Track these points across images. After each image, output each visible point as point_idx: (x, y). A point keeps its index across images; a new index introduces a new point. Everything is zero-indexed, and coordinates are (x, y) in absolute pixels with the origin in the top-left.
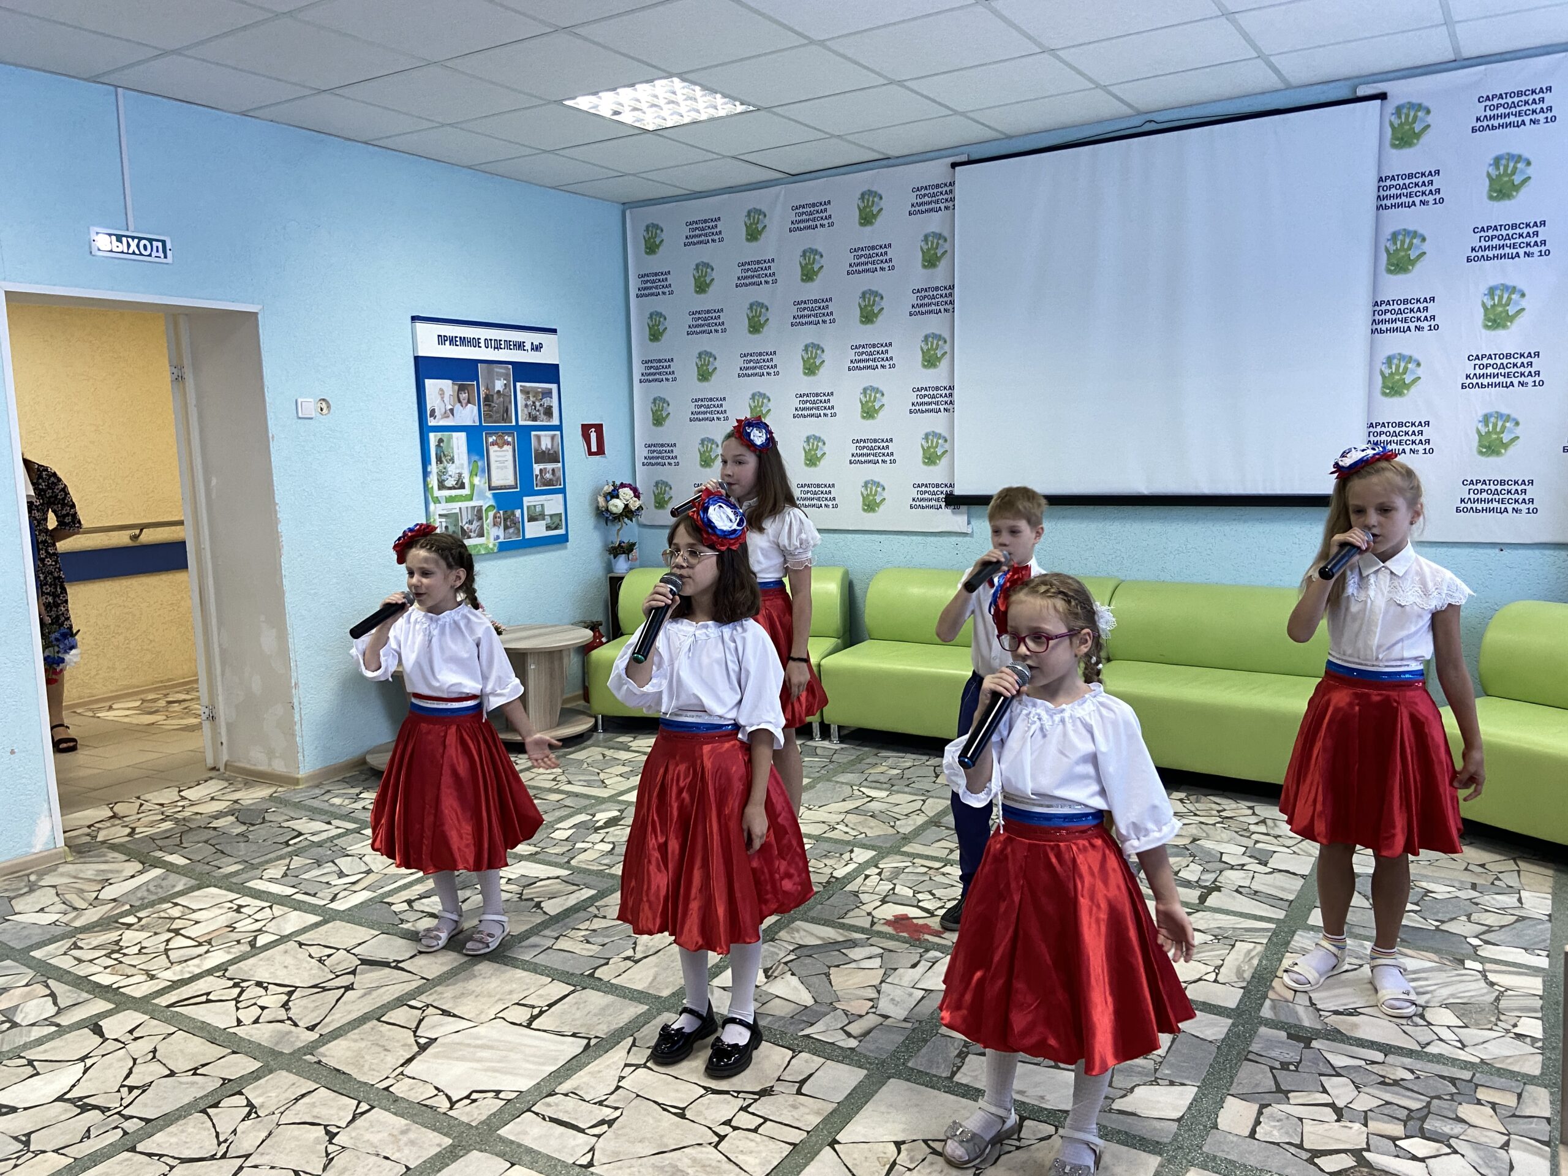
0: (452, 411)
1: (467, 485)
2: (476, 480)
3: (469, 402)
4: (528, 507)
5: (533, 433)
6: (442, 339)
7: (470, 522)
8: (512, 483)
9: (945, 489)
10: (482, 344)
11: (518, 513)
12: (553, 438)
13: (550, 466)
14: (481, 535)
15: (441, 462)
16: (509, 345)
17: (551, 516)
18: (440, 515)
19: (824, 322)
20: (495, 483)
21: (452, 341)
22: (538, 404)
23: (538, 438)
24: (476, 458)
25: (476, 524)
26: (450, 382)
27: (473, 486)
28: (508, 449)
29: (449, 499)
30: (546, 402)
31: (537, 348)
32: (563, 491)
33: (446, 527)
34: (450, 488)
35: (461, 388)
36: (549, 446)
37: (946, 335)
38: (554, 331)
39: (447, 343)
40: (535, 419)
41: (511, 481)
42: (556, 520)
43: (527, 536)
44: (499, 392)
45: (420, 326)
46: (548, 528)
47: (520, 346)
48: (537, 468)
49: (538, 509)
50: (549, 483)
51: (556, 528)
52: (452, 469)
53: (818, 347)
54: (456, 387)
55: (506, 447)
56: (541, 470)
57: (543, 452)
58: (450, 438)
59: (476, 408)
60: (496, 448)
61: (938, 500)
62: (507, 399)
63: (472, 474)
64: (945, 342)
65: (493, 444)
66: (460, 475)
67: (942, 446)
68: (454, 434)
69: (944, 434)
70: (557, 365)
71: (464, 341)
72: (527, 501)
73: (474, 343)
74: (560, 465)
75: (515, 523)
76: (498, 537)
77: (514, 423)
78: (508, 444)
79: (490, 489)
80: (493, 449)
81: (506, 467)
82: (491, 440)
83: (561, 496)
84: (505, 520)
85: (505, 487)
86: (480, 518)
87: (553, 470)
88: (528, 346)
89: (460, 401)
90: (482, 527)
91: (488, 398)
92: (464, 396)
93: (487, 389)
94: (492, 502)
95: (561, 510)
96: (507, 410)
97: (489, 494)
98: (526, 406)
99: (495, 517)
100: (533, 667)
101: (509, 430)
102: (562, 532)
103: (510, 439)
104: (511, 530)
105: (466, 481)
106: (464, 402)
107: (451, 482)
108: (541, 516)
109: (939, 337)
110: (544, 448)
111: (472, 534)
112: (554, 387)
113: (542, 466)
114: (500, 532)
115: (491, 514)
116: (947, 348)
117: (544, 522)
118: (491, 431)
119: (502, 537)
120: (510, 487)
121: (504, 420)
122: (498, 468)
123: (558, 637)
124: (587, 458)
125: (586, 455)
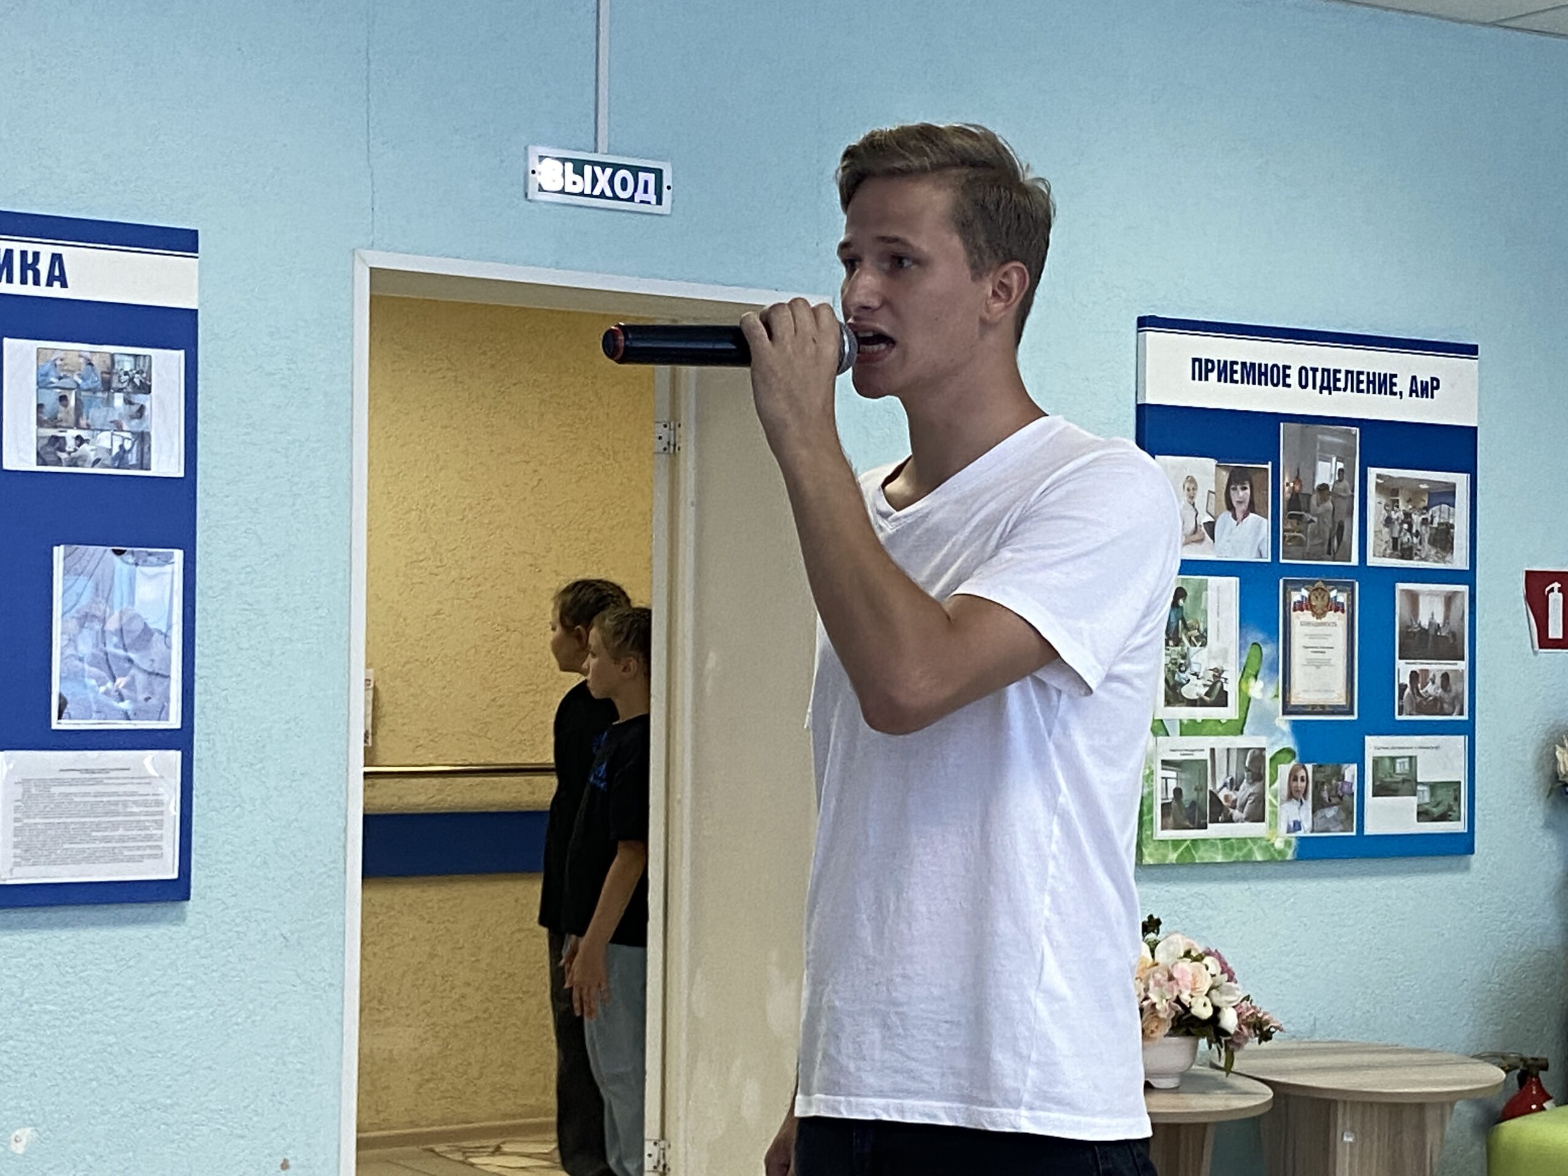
0: (1210, 527)
1: (1233, 698)
2: (1256, 689)
3: (1252, 508)
4: (1376, 761)
5: (1400, 586)
6: (1202, 368)
7: (1234, 785)
8: (1342, 701)
10: (1293, 380)
11: (1350, 772)
12: (1449, 599)
13: (1436, 667)
14: (1257, 816)
15: (1178, 642)
16: (1355, 381)
17: (1433, 787)
18: (1164, 762)
20: (1298, 698)
21: (1226, 372)
22: (1417, 518)
23: (1413, 598)
24: (1259, 637)
25: (1246, 789)
26: (1212, 462)
27: (1246, 702)
28: (1337, 621)
29: (1190, 728)
30: (1438, 514)
31: (1425, 389)
32: (1467, 729)
33: (1178, 792)
34: (1192, 703)
35: (1236, 478)
36: (1439, 620)
38: (1471, 350)
39: (1213, 376)
40: (1407, 553)
41: (1338, 697)
42: (1444, 795)
43: (1369, 831)
44: (1324, 487)
45: (1152, 337)
46: (1423, 815)
47: (1384, 384)
48: (1404, 669)
49: (1401, 767)
50: (1435, 705)
51: (1443, 817)
52: (1201, 659)
54: (1225, 476)
55: (1331, 616)
56: (1414, 675)
57: (1424, 632)
58: (1202, 588)
59: (1266, 524)
60: (1307, 615)
62: (1344, 505)
63: (1246, 673)
65: (1300, 607)
66: (1218, 673)
68: (1212, 580)
70: (1475, 429)
71: (1255, 373)
72: (1375, 746)
73: (1276, 375)
74: (1463, 665)
75: (1340, 798)
76: (1297, 826)
77: (1355, 561)
78: (1338, 608)
79: (1285, 712)
80: (1299, 618)
81: (1327, 662)
82: (1296, 597)
83: (1460, 741)
84: (1318, 786)
85: (1323, 710)
86: (1257, 777)
87: (1445, 676)
88: (1403, 384)
89: (1230, 507)
90: (1260, 799)
91: (1297, 501)
92: (1241, 495)
93: (1297, 480)
94: (1289, 743)
95: (1461, 776)
96: (1340, 530)
97: (1283, 723)
98: (1389, 521)
99: (1293, 777)
100: (1348, 1139)
101: (1342, 577)
102: (1458, 827)
103: (1342, 598)
104: (1330, 813)
105: (1231, 688)
106: (1240, 509)
107: (1194, 689)
108: (1407, 785)
110: (1425, 623)
111: (1236, 813)
112: (1461, 480)
113: (1418, 666)
114: (1304, 814)
115: (1285, 770)
117: (1413, 801)
118: (1299, 576)
119: (1307, 825)
120: (1335, 710)
121: (1331, 554)
122: (1310, 662)
123: (1416, 1074)
124: (1535, 653)
125: (1533, 647)
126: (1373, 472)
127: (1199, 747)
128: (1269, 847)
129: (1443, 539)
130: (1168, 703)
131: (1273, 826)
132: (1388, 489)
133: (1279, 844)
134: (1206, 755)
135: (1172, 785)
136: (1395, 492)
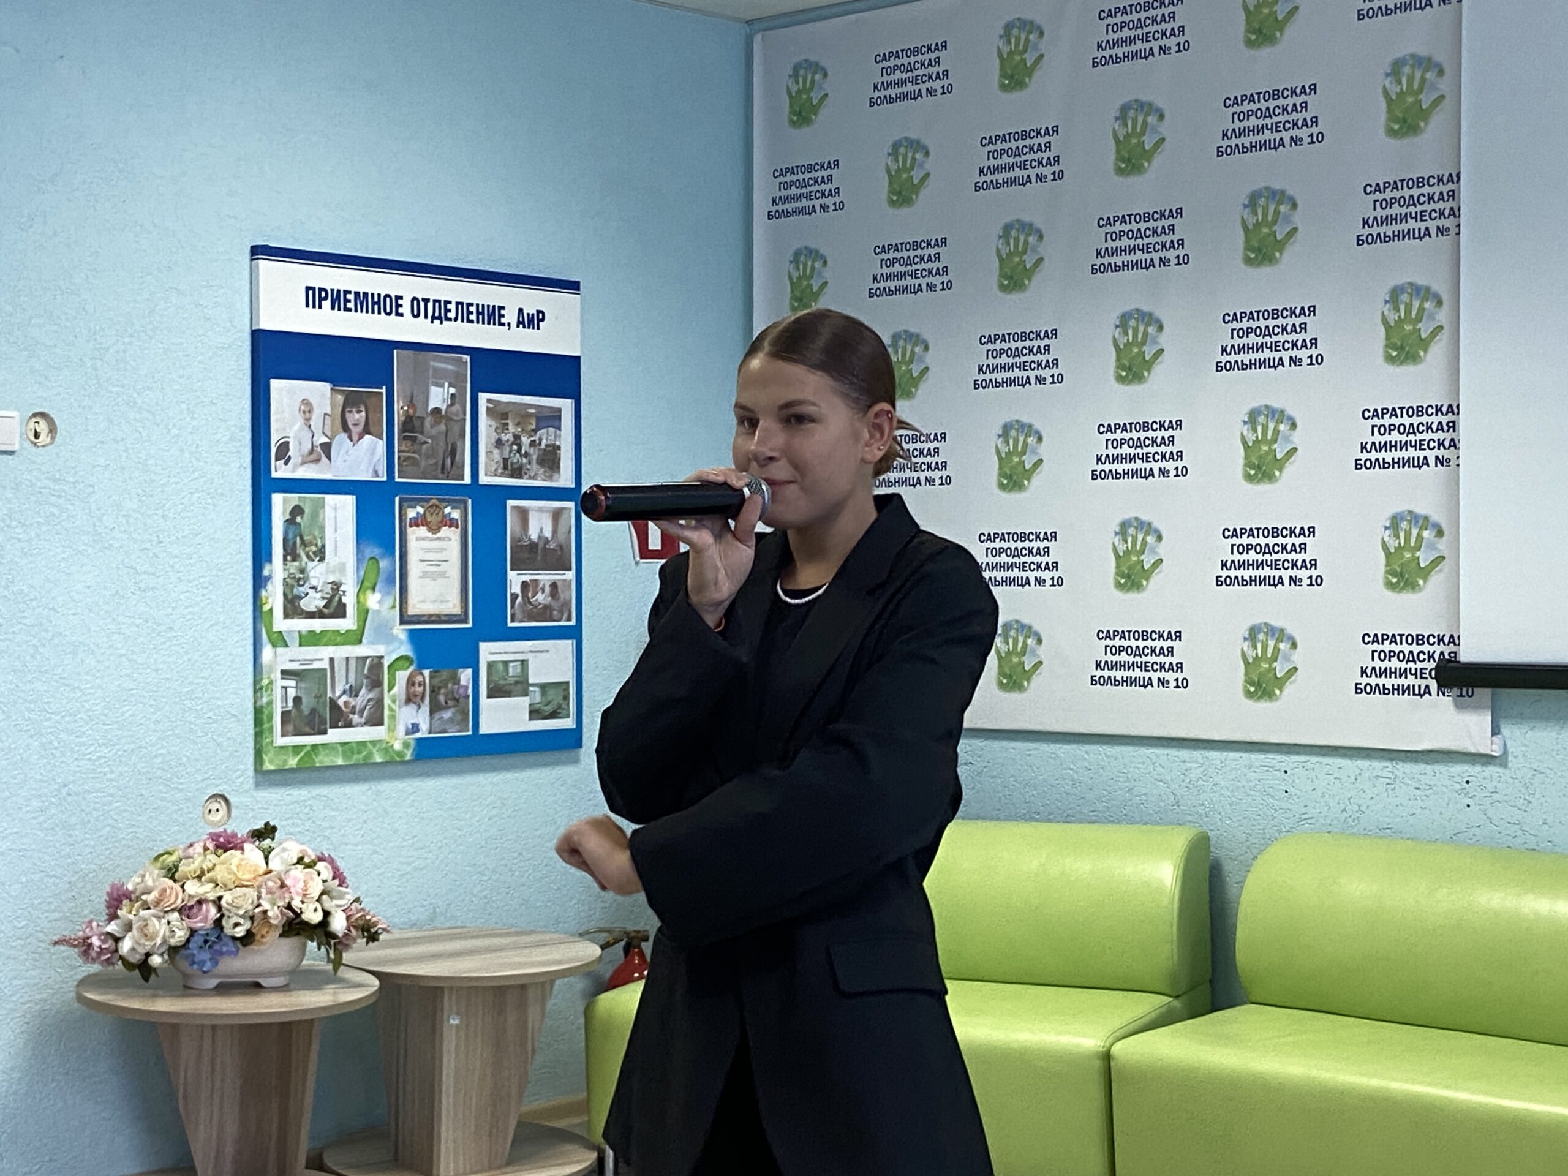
0: (327, 448)
1: (351, 610)
2: (373, 600)
3: (367, 431)
4: (491, 665)
5: (510, 503)
6: (315, 296)
7: (353, 692)
8: (457, 610)
9: (1437, 649)
10: (406, 309)
11: (465, 676)
12: (557, 515)
13: (546, 577)
14: (376, 720)
15: (295, 558)
16: (464, 312)
17: (544, 687)
18: (283, 672)
19: (1164, 262)
20: (415, 607)
21: (338, 300)
22: (525, 440)
23: (523, 514)
24: (376, 551)
25: (365, 695)
26: (325, 387)
27: (364, 613)
28: (452, 535)
29: (309, 639)
30: (546, 436)
31: (532, 320)
32: (575, 634)
33: (297, 700)
34: (311, 615)
35: (351, 402)
36: (548, 534)
37: (1441, 287)
38: (573, 286)
39: (327, 304)
40: (517, 472)
41: (453, 606)
42: (554, 695)
43: (483, 730)
44: (437, 410)
45: (265, 265)
46: (535, 713)
47: (492, 315)
48: (515, 580)
49: (513, 670)
50: (545, 613)
51: (553, 715)
52: (318, 574)
53: (1149, 318)
54: (340, 399)
55: (445, 531)
56: (525, 585)
57: (533, 546)
58: (322, 504)
59: (381, 445)
60: (423, 531)
61: (1420, 674)
62: (456, 428)
63: (364, 586)
64: (1440, 303)
65: (416, 522)
66: (336, 586)
67: (1432, 547)
68: (329, 498)
69: (1435, 517)
70: (578, 358)
71: (365, 302)
72: (489, 651)
73: (389, 305)
74: (570, 575)
75: (456, 700)
76: (415, 728)
77: (467, 480)
78: (452, 523)
79: (402, 622)
80: (416, 535)
81: (442, 575)
82: (411, 513)
83: (568, 645)
84: (434, 691)
85: (438, 619)
86: (376, 683)
87: (554, 585)
88: (510, 316)
89: (345, 428)
90: (379, 703)
91: (410, 425)
92: (357, 417)
93: (411, 403)
94: (406, 650)
95: (570, 677)
96: (453, 452)
97: (400, 632)
98: (499, 443)
99: (411, 682)
100: (454, 1022)
101: (455, 494)
102: (568, 723)
103: (456, 514)
104: (447, 715)
105: (349, 600)
106: (356, 431)
107: (313, 602)
108: (521, 686)
109: (1423, 292)
110: (534, 536)
111: (356, 718)
112: (566, 405)
113: (527, 577)
114: (422, 717)
115: (402, 676)
116: (1443, 316)
117: (525, 702)
118: (413, 494)
119: (424, 727)
120: (450, 619)
121: (444, 472)
122: (425, 575)
123: (516, 957)
124: (637, 563)
125: (634, 558)
126: (483, 397)
127: (320, 656)
128: (387, 749)
129: (550, 459)
130: (287, 615)
131: (392, 729)
132: (499, 414)
133: (398, 746)
134: (325, 665)
135: (292, 693)
136: (505, 416)
